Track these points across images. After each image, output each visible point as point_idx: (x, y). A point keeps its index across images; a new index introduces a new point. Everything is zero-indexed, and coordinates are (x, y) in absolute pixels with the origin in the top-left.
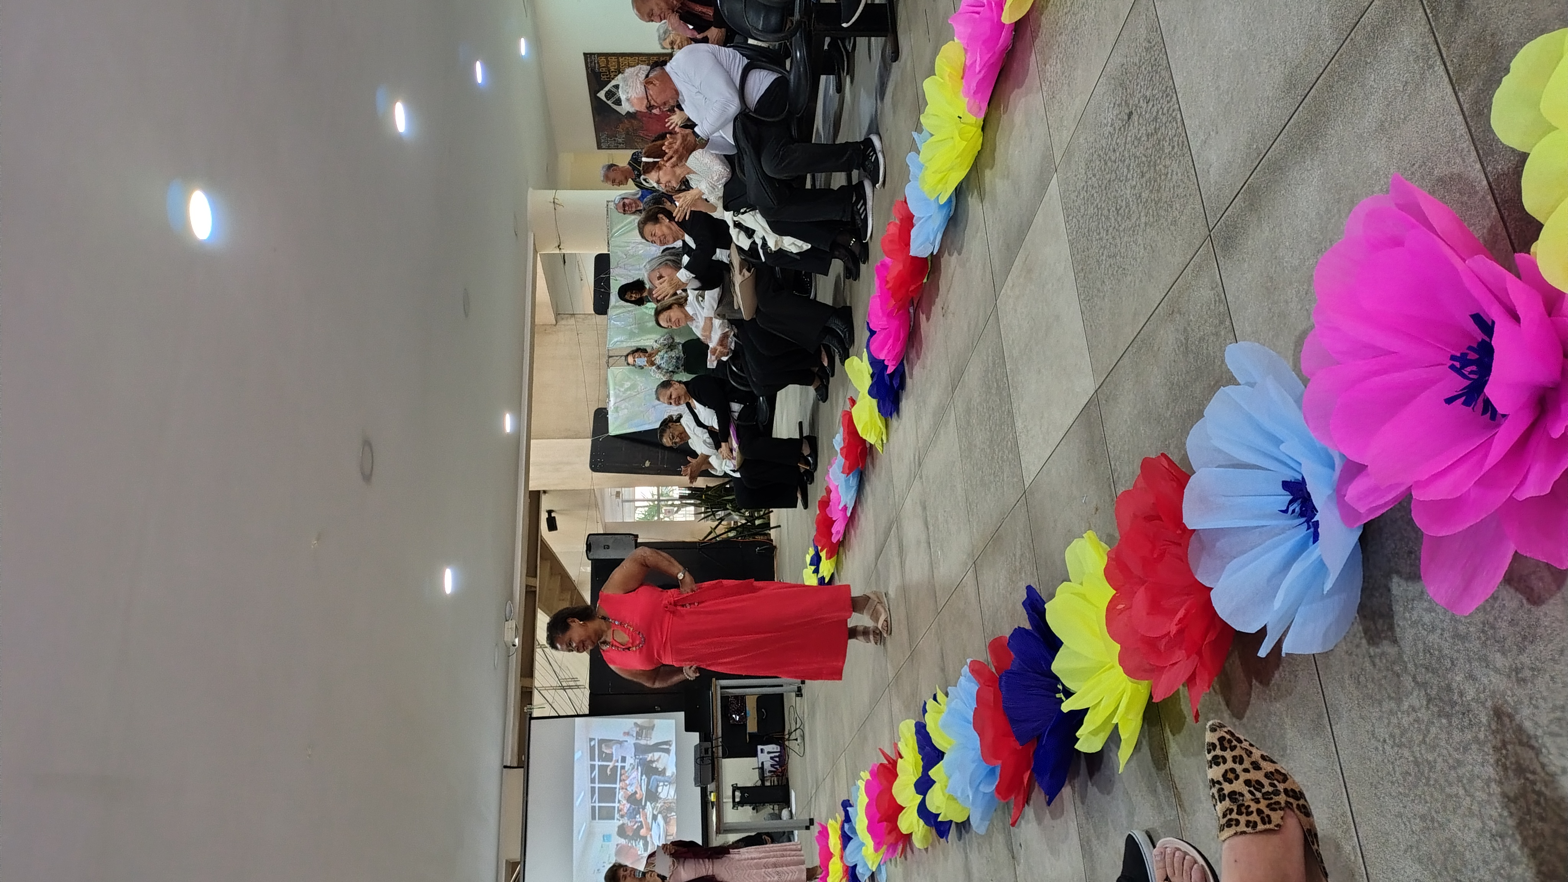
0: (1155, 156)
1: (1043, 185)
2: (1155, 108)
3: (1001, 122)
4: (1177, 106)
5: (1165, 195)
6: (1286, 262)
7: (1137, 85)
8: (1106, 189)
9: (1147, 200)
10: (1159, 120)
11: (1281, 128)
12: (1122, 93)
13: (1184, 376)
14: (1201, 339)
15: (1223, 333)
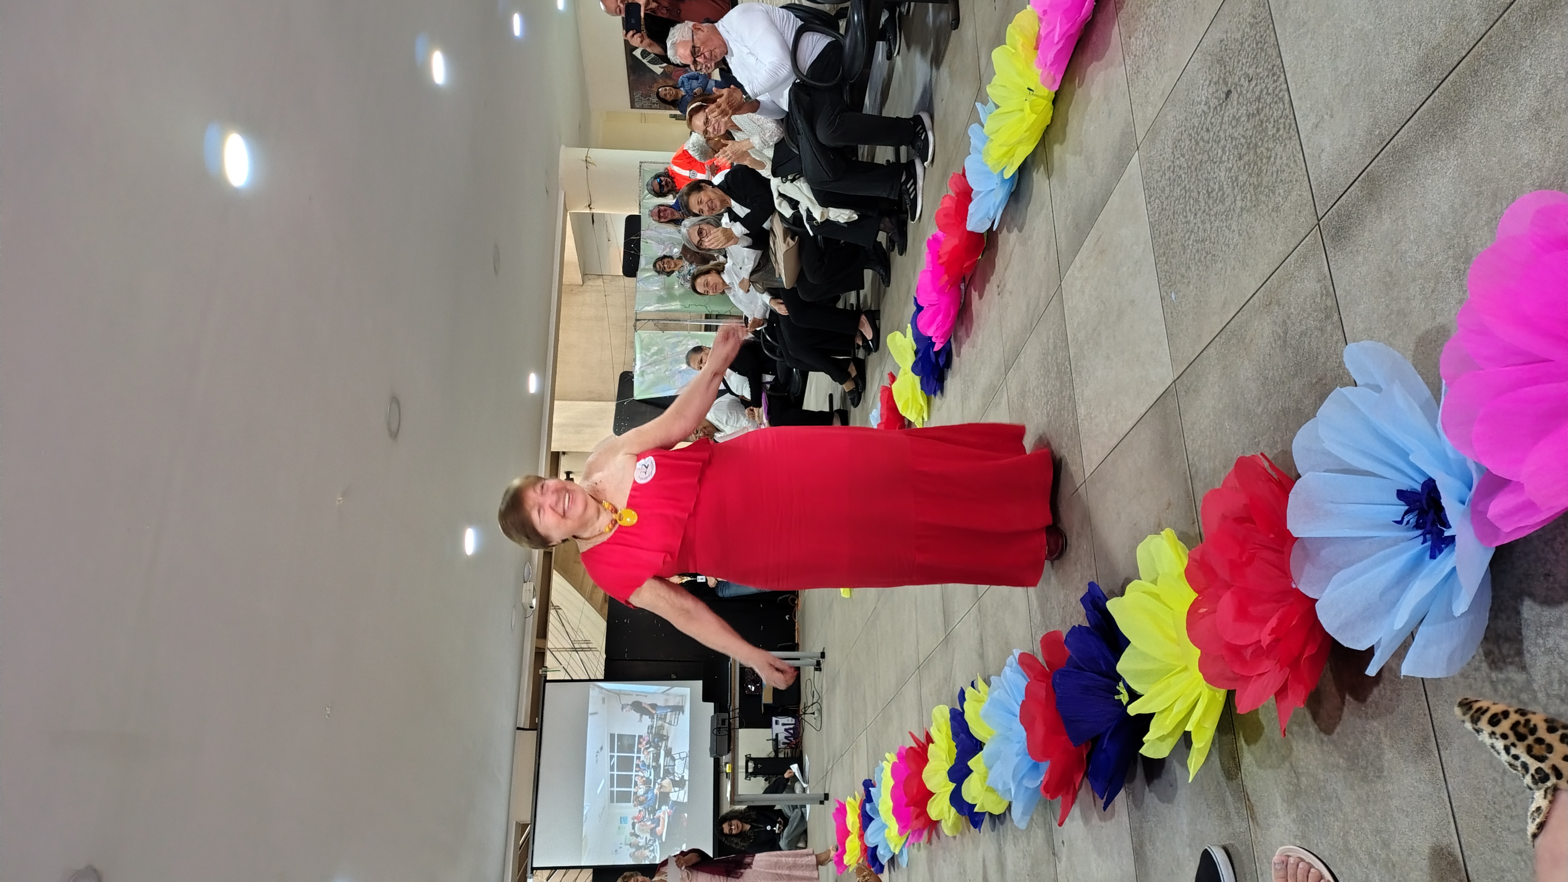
0: (1256, 137)
1: (1121, 164)
2: (1259, 87)
3: (1075, 97)
4: (1285, 86)
5: (1265, 179)
6: (1410, 257)
7: (1238, 62)
8: (1196, 169)
9: (1244, 184)
10: (1262, 100)
11: (1411, 115)
12: (1220, 71)
13: (1280, 370)
14: (1303, 334)
15: (1329, 328)
